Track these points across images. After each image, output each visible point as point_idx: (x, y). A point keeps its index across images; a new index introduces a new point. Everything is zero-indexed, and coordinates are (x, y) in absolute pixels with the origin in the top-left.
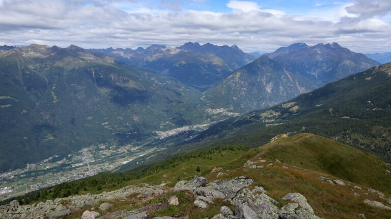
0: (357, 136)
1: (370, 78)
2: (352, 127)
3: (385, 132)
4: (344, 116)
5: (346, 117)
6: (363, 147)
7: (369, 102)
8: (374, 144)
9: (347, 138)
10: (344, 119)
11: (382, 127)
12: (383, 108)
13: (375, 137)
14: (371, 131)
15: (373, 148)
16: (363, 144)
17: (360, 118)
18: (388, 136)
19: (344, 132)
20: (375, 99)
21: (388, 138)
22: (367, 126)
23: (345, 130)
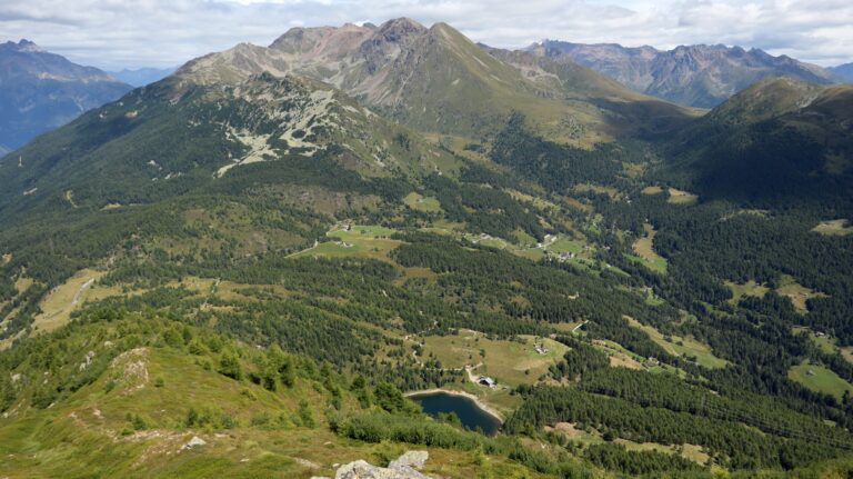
0: (158, 242)
1: (135, 113)
2: (140, 224)
3: (212, 218)
4: (106, 204)
5: (111, 206)
6: (179, 264)
7: (152, 162)
8: (199, 251)
9: (136, 254)
10: (110, 212)
11: (202, 210)
12: (185, 171)
13: (196, 235)
14: (184, 222)
15: (200, 260)
16: (178, 258)
17: (145, 201)
18: (220, 226)
19: (125, 241)
20: (163, 155)
21: (222, 231)
22: (173, 213)
23: (127, 235)
